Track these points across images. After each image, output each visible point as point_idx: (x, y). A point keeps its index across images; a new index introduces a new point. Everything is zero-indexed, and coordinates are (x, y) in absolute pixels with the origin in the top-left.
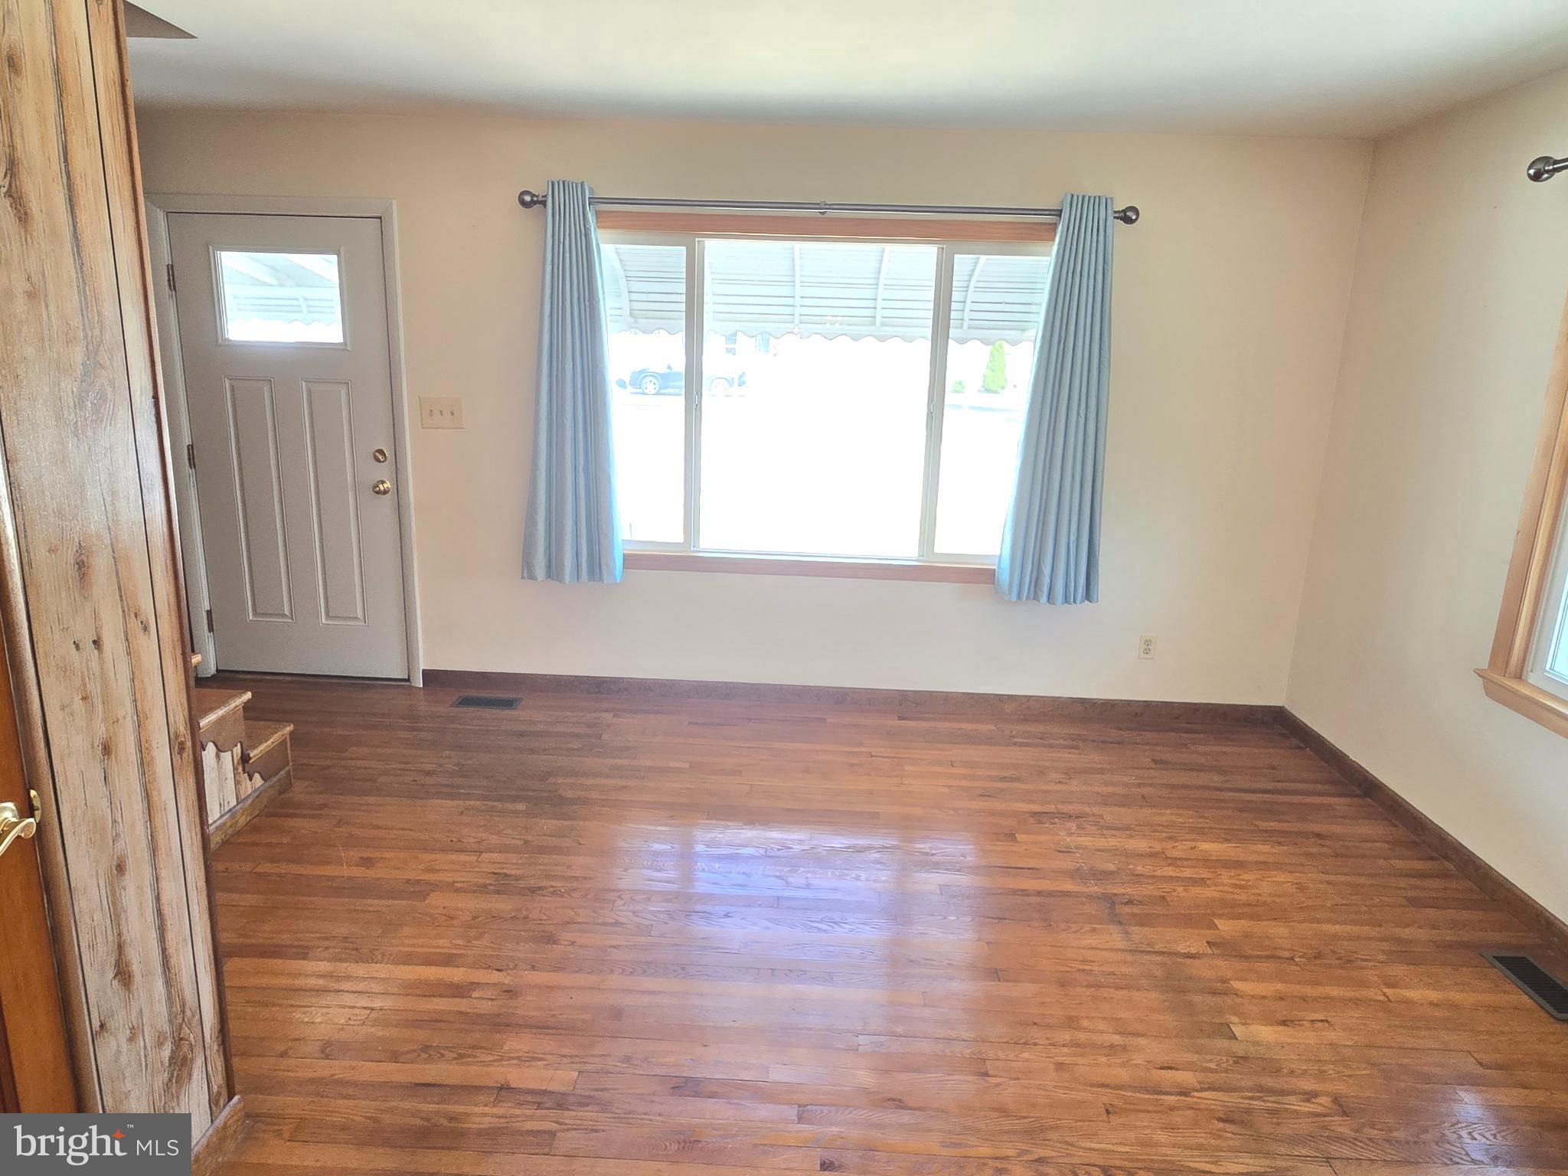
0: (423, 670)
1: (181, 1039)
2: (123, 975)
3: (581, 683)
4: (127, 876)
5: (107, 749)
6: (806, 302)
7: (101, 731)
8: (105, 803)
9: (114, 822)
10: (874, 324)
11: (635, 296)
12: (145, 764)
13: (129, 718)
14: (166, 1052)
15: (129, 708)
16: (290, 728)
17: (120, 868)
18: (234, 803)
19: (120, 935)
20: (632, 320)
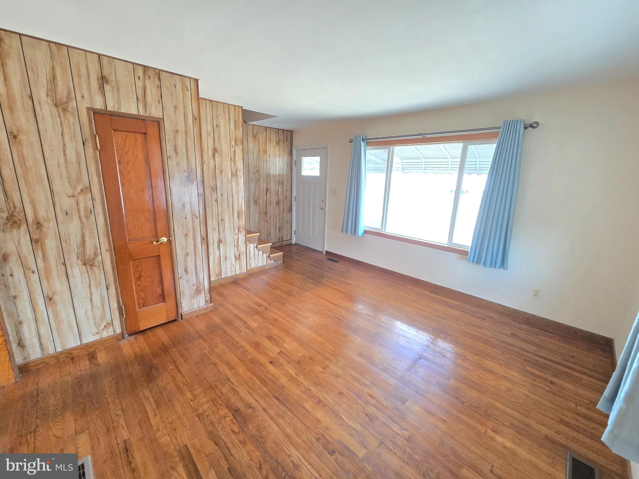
0: (326, 251)
1: (198, 287)
2: (186, 271)
3: (354, 261)
4: (189, 256)
5: (186, 235)
6: (453, 163)
7: (185, 232)
8: (185, 243)
9: (187, 247)
10: (476, 170)
11: (403, 164)
12: (194, 239)
13: (192, 231)
14: (195, 288)
15: (192, 230)
16: (282, 253)
17: (187, 254)
18: (265, 264)
19: (186, 265)
20: (402, 170)
